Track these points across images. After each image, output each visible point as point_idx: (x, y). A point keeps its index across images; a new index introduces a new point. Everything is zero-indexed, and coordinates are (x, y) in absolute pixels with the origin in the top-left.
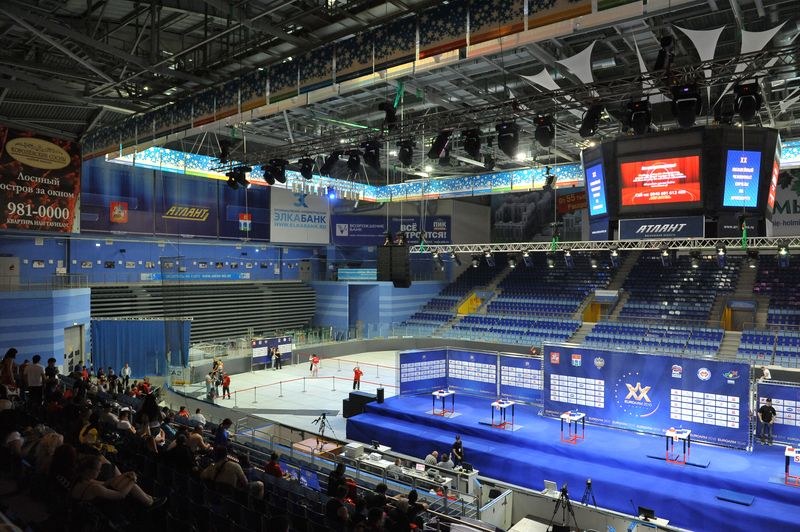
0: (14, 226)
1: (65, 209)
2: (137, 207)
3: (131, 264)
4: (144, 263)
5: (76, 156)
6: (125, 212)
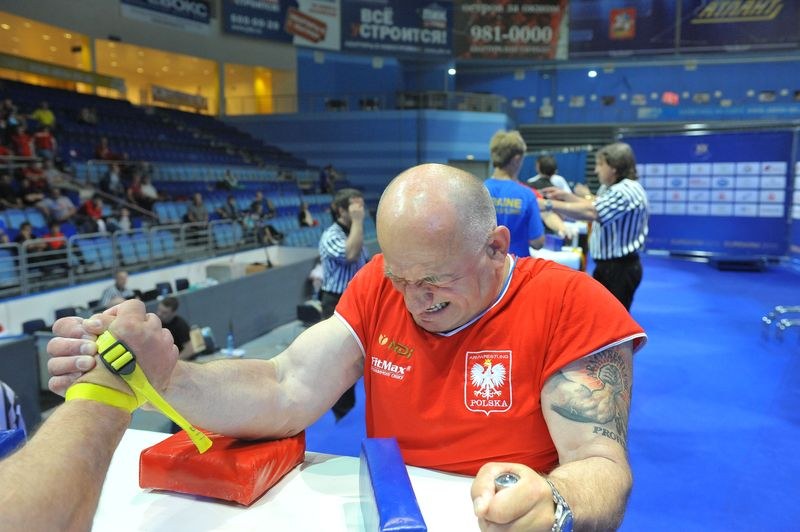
1: (546, 28)
2: (649, 13)
3: (639, 99)
4: (661, 96)
6: (632, 22)
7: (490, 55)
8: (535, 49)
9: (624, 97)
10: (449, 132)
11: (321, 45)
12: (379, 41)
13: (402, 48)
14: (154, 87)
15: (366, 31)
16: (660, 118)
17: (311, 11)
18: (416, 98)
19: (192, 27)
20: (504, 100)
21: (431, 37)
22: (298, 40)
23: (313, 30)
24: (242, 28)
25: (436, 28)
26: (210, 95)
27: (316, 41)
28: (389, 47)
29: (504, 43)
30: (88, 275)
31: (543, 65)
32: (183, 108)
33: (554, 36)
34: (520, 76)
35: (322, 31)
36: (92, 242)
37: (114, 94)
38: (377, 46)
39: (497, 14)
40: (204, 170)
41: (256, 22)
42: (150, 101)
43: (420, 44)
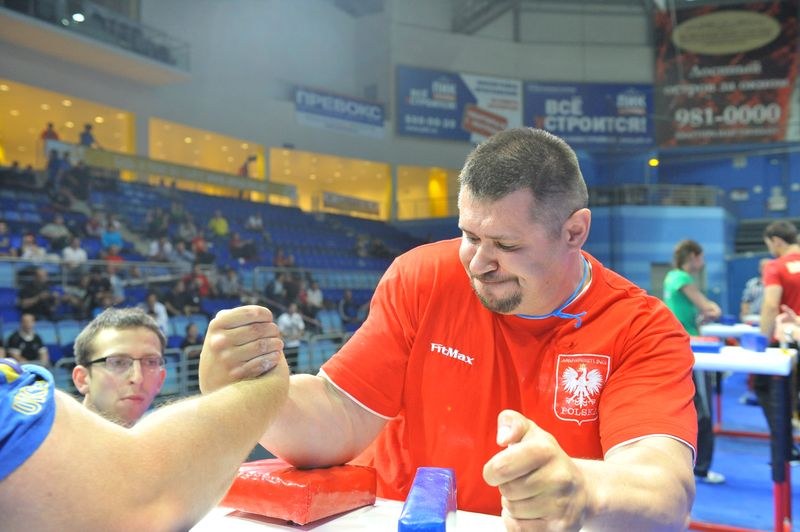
0: (686, 142)
1: (771, 107)
5: (792, 20)
7: (700, 140)
10: (652, 230)
13: (593, 139)
14: (325, 193)
15: (552, 123)
17: (490, 106)
18: (611, 194)
19: (365, 131)
20: (721, 192)
21: (627, 125)
22: (476, 138)
23: (492, 125)
24: (416, 129)
25: (633, 115)
26: (382, 199)
28: (578, 139)
29: (717, 126)
31: (772, 148)
32: (354, 214)
33: (783, 114)
34: (740, 163)
37: (286, 202)
39: (708, 93)
41: (431, 121)
42: (321, 208)
43: (615, 134)
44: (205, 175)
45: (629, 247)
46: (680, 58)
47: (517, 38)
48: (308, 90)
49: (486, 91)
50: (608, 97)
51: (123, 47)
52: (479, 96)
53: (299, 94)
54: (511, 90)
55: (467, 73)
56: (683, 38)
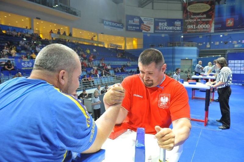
0: (189, 32)
1: (207, 25)
2: (238, 19)
3: (235, 42)
4: (241, 41)
5: (213, 5)
6: (233, 22)
7: (193, 32)
8: (205, 30)
9: (230, 42)
10: (181, 52)
11: (149, 32)
12: (163, 30)
13: (169, 31)
14: (110, 44)
15: (160, 28)
16: (241, 47)
17: (147, 24)
18: (173, 44)
19: (119, 30)
20: (196, 43)
21: (177, 28)
22: (143, 31)
23: (147, 28)
24: (130, 29)
25: (178, 26)
26: (123, 45)
27: (148, 31)
28: (166, 31)
29: (196, 29)
30: (94, 86)
31: (208, 34)
33: (210, 26)
34: (201, 37)
35: (149, 28)
36: (96, 79)
37: (102, 46)
38: (163, 31)
39: (195, 22)
40: (121, 62)
41: (133, 27)
42: (110, 47)
43: (174, 30)
44: (85, 40)
45: (176, 56)
46: (189, 13)
47: (153, 9)
48: (106, 21)
49: (146, 21)
50: (173, 22)
51: (67, 12)
52: (144, 21)
53: (105, 22)
54: (152, 20)
55: (142, 16)
56: (189, 9)
